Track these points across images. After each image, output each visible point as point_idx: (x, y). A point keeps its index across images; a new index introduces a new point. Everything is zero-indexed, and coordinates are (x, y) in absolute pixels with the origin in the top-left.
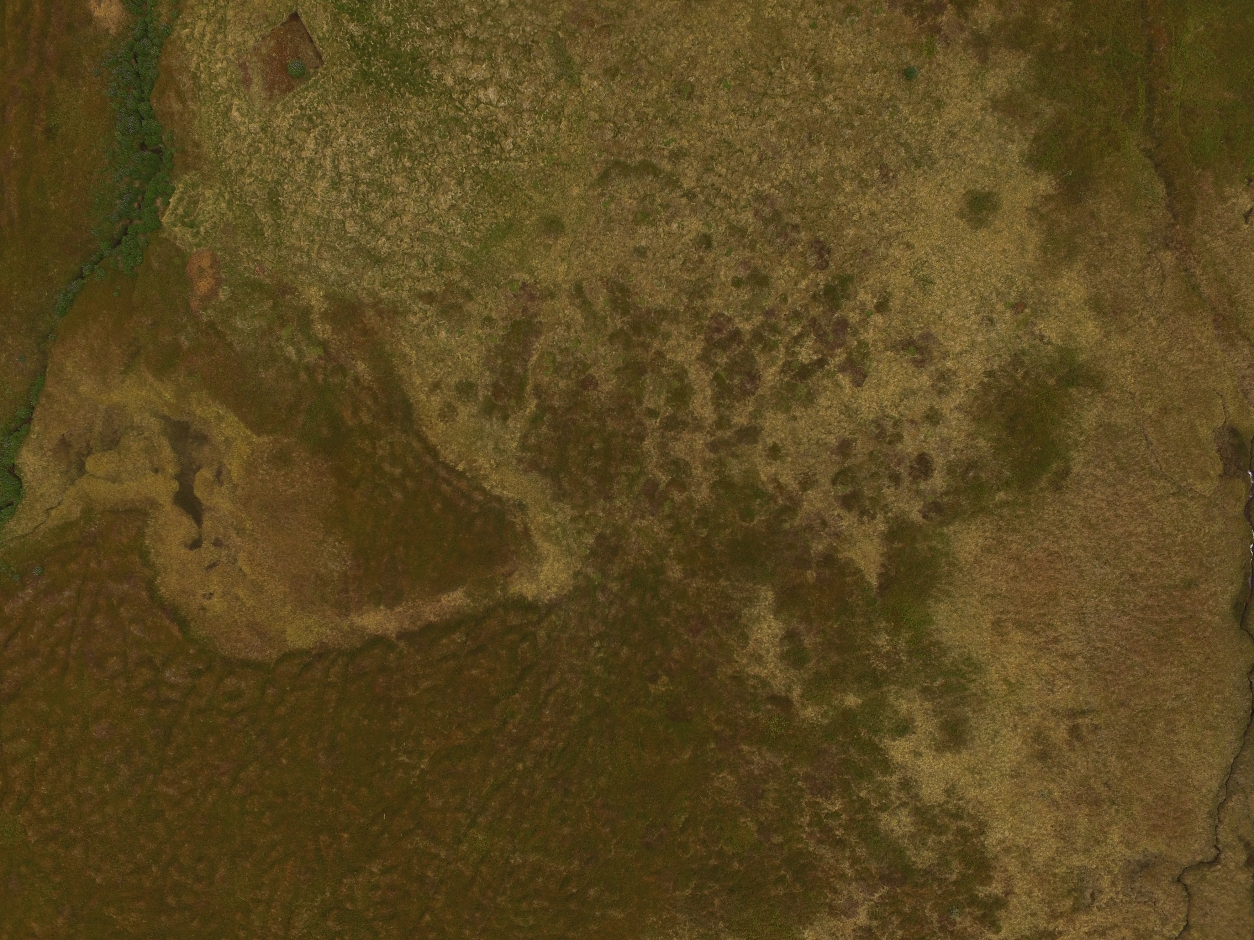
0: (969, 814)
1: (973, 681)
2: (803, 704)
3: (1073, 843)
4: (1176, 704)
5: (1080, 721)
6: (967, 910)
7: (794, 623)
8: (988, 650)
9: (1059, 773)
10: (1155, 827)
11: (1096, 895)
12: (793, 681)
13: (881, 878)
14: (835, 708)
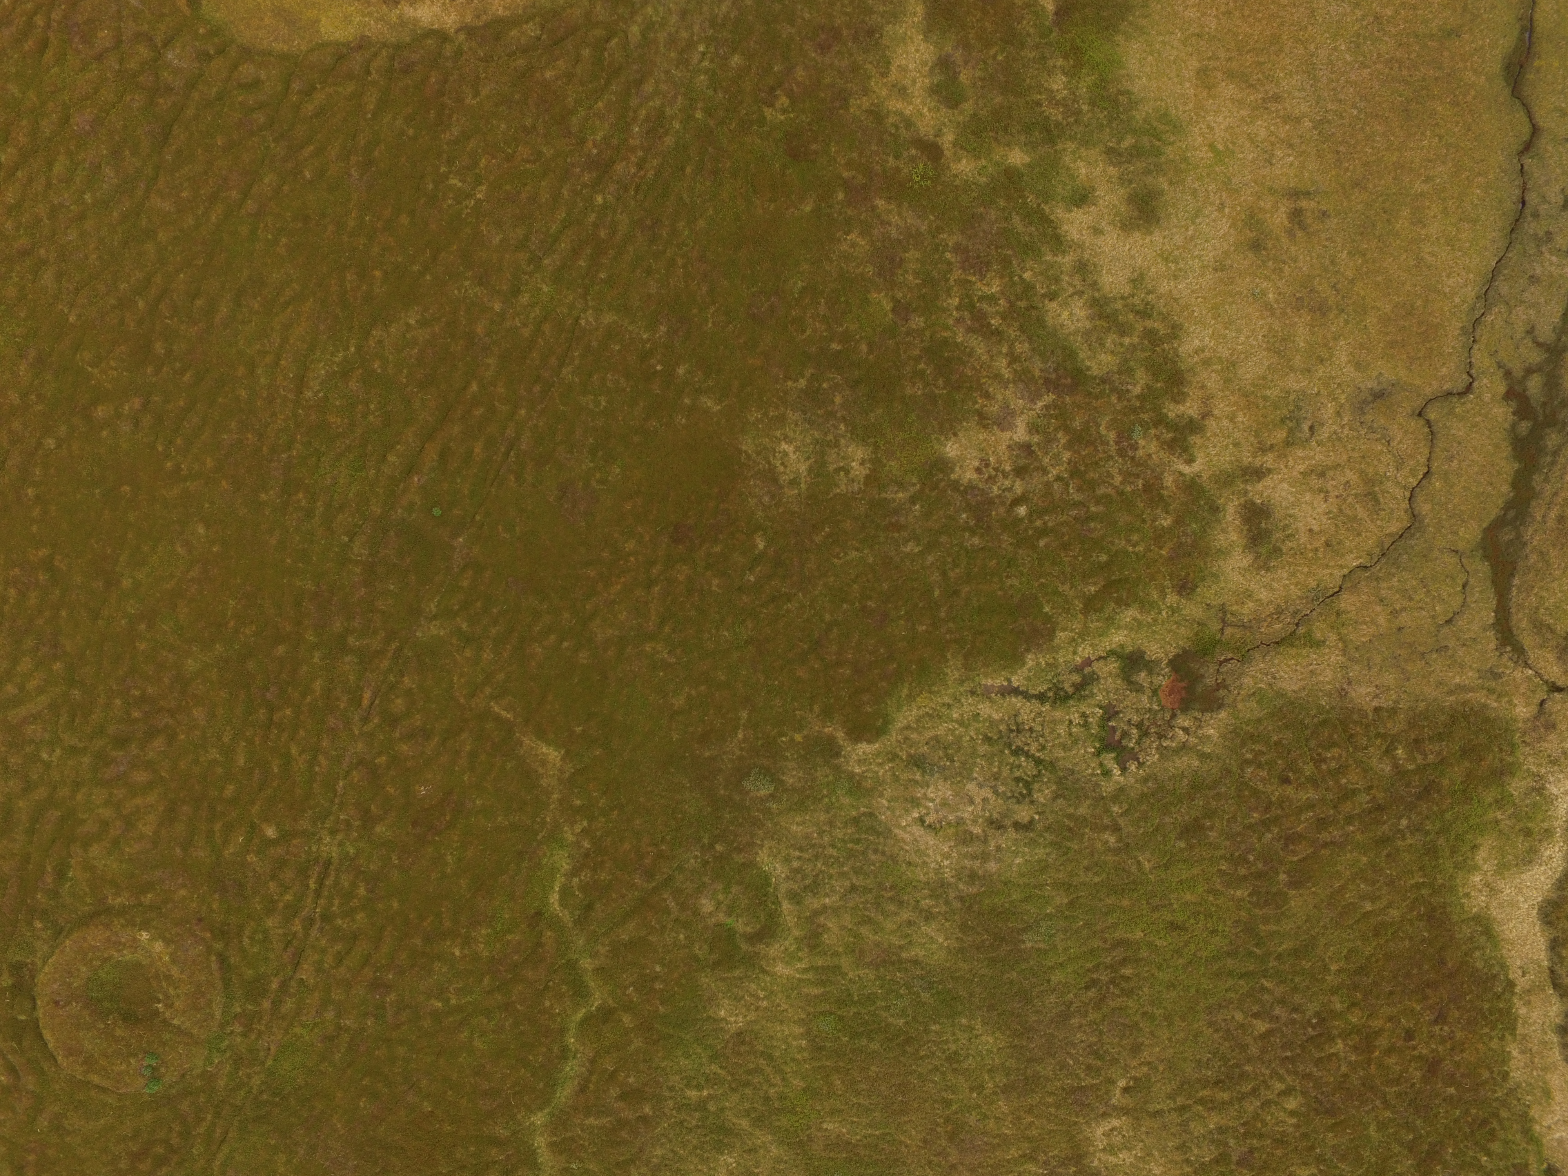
0: (1160, 313)
1: (1172, 144)
2: (955, 154)
3: (1290, 360)
4: (1426, 187)
5: (1304, 204)
6: (1153, 431)
7: (949, 49)
8: (1191, 105)
9: (1275, 269)
10: (1392, 344)
11: (1316, 427)
12: (944, 124)
13: (1047, 381)
14: (997, 164)
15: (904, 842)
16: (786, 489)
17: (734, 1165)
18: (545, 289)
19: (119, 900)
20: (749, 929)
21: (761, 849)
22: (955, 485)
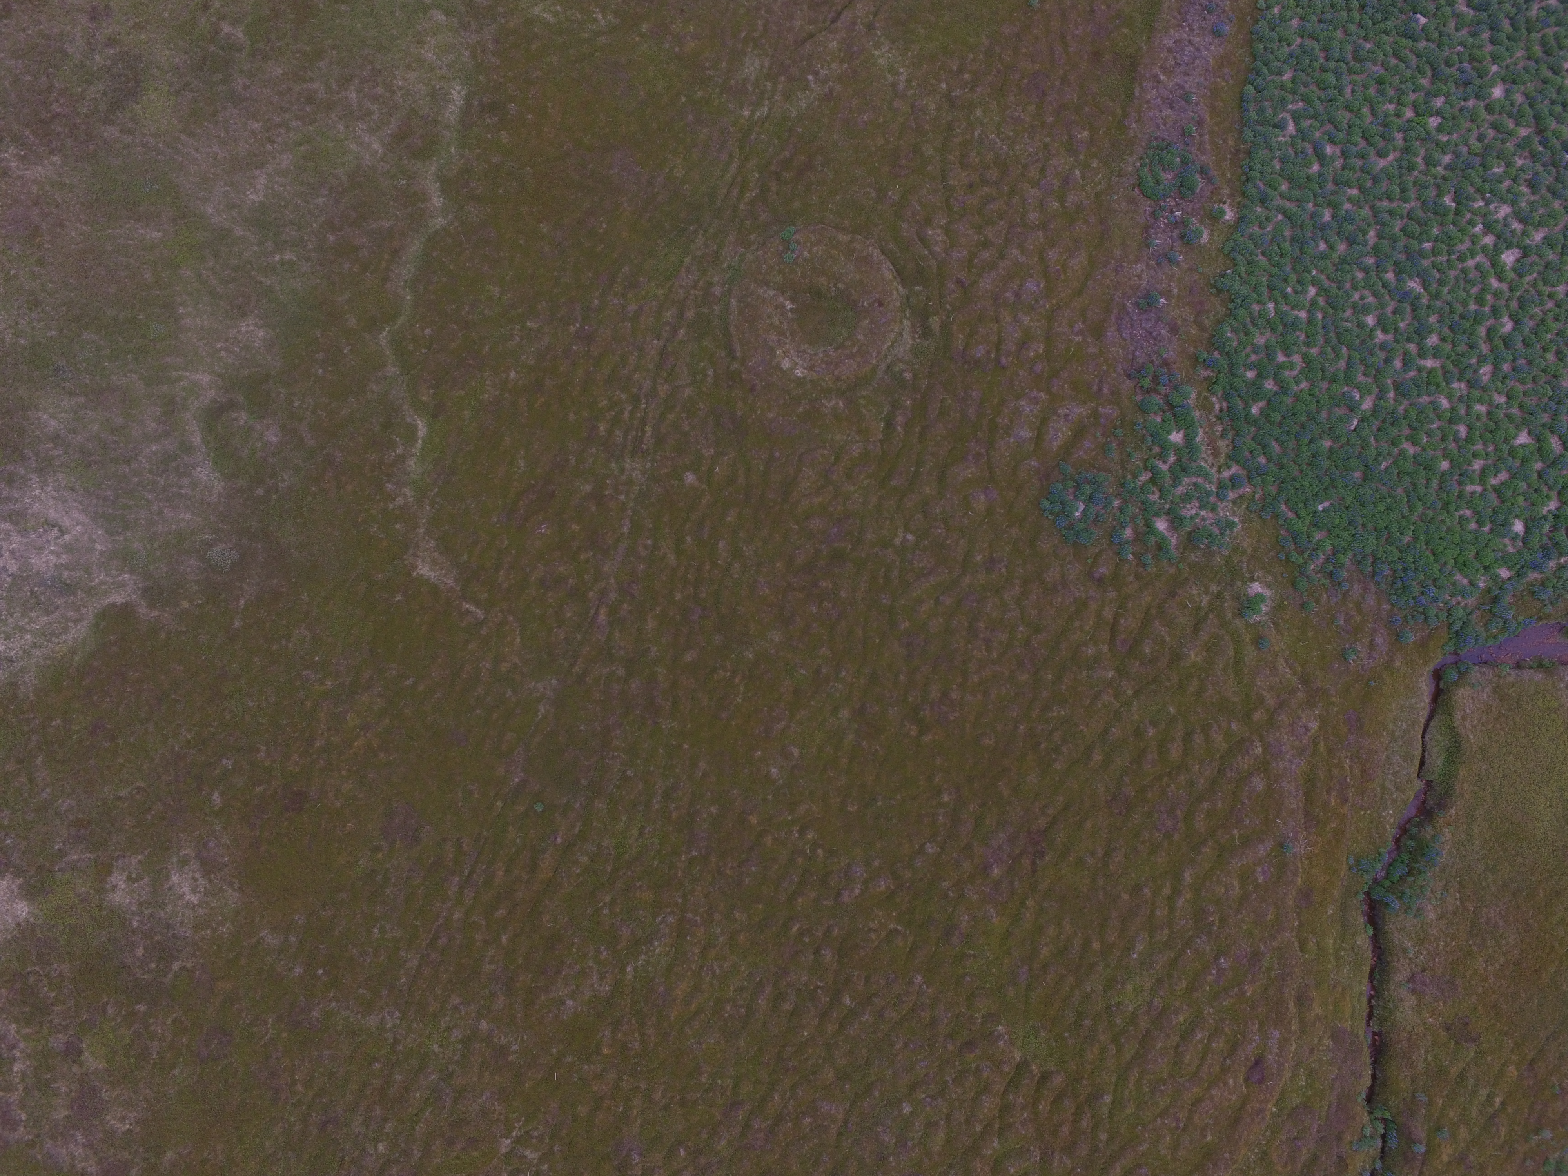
15: (78, 510)
16: (193, 854)
17: (248, 193)
18: (436, 1047)
19: (831, 404)
20: (234, 415)
21: (220, 493)
22: (18, 872)
